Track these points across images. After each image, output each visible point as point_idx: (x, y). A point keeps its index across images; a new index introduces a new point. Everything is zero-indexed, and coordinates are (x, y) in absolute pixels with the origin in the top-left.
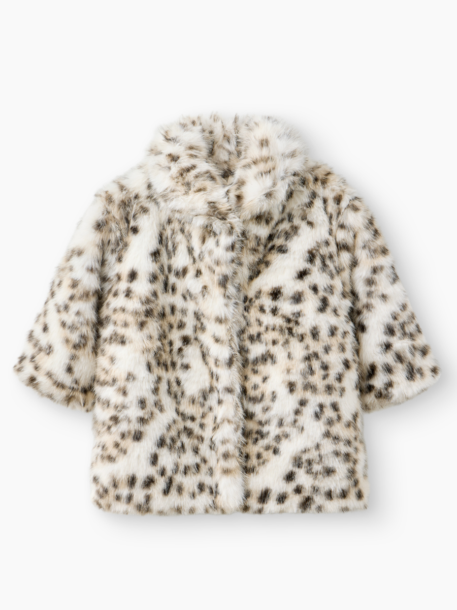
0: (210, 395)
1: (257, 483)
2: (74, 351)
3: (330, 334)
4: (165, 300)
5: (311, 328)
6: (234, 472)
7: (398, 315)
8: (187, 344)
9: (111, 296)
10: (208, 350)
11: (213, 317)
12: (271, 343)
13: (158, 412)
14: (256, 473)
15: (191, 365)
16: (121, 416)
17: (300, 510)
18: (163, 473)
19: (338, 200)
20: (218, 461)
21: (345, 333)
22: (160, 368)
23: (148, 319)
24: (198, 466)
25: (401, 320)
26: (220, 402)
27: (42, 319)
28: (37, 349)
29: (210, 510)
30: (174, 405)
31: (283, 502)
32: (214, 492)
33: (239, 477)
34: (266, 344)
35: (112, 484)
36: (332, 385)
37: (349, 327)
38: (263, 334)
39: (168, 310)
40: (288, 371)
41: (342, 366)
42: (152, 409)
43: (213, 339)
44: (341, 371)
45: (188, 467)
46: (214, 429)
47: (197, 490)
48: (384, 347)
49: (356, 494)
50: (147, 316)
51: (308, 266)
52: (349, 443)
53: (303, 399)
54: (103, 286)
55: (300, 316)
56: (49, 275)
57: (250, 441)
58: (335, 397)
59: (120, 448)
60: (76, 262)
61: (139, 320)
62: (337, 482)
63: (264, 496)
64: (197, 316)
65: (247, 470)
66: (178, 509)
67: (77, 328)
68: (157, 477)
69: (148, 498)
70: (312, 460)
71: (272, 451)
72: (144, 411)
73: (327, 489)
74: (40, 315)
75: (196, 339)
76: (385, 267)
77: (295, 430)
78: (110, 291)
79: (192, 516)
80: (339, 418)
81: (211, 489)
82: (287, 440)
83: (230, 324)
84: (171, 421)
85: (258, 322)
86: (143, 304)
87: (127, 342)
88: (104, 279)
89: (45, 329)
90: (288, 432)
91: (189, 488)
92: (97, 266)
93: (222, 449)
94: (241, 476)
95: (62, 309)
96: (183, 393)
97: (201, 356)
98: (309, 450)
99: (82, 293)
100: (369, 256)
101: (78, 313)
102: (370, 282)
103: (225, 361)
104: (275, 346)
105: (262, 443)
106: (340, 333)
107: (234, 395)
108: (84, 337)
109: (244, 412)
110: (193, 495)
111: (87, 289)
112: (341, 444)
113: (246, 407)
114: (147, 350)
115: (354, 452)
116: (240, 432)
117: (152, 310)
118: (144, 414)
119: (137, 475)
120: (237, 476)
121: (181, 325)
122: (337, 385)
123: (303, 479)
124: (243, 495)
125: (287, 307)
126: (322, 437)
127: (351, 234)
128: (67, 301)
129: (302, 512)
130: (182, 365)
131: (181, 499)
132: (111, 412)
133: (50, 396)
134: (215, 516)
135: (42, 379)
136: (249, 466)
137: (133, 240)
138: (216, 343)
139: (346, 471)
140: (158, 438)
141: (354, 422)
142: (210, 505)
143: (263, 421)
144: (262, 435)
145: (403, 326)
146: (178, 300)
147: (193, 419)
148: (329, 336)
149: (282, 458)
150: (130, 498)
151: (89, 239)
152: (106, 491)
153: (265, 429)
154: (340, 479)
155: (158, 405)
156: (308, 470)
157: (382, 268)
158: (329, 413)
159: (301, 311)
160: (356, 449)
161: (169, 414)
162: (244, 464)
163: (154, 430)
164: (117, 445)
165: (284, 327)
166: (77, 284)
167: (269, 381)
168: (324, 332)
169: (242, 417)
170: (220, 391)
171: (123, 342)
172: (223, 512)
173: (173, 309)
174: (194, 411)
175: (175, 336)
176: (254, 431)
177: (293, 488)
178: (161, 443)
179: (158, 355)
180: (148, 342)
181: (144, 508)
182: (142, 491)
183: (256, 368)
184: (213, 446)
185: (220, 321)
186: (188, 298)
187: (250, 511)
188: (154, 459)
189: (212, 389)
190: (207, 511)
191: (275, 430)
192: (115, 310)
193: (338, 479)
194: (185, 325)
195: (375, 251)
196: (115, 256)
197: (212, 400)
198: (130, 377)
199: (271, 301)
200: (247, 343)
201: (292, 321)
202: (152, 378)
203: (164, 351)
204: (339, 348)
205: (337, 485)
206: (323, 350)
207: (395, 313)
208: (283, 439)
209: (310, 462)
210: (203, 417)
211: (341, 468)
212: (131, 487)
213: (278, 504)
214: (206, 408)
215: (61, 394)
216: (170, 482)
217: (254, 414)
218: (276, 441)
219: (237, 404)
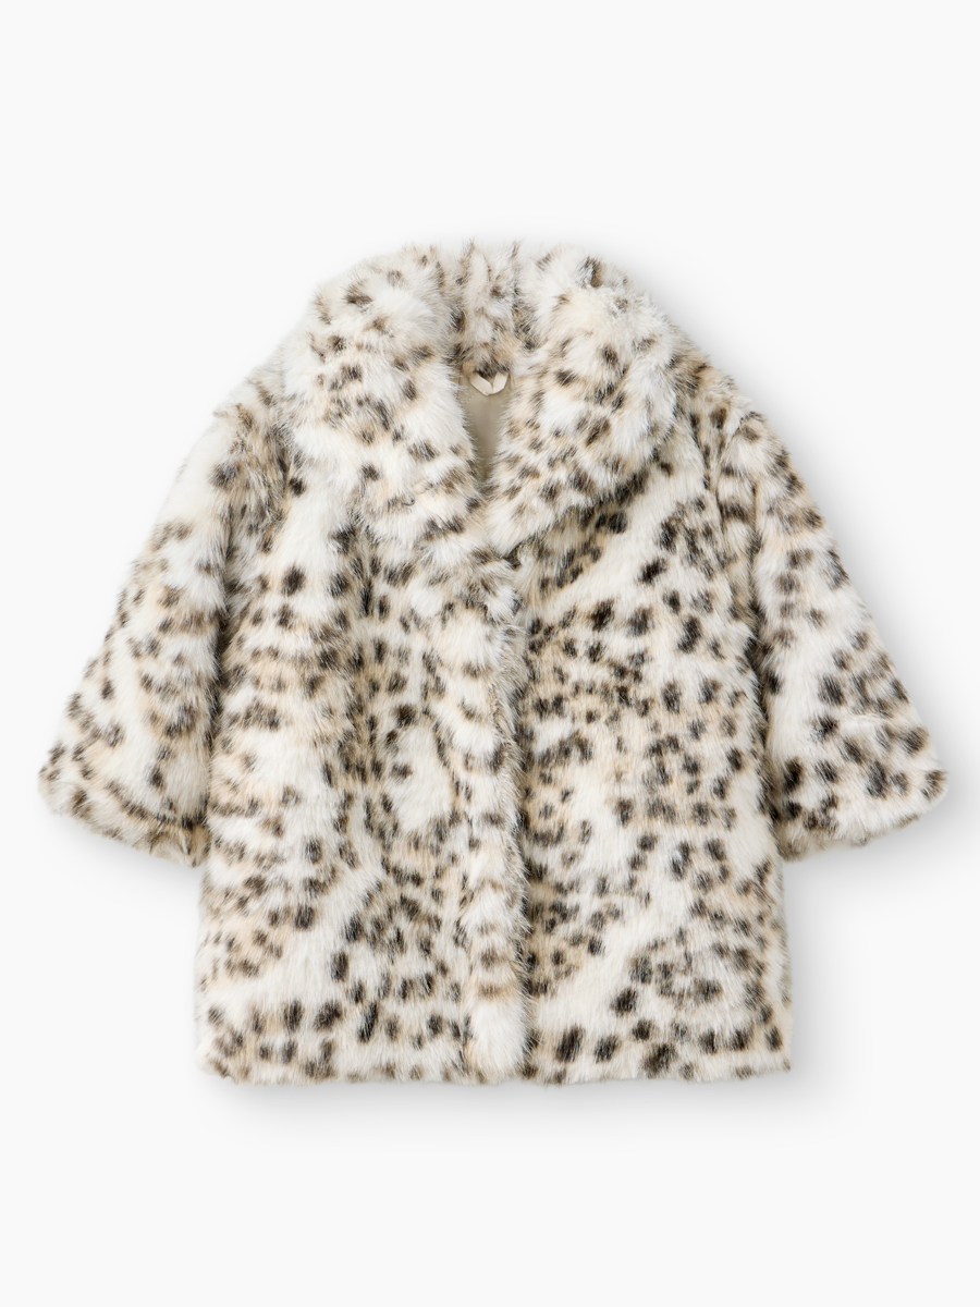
0: (451, 831)
1: (555, 1015)
2: (168, 740)
3: (703, 697)
4: (365, 631)
5: (664, 686)
6: (505, 993)
7: (849, 657)
8: (407, 723)
9: (247, 622)
10: (451, 736)
11: (459, 664)
12: (584, 718)
13: (346, 867)
14: (552, 994)
15: (413, 768)
16: (270, 877)
17: (645, 1073)
18: (358, 995)
19: (719, 418)
20: (471, 968)
21: (737, 695)
22: (350, 777)
23: (326, 672)
24: (430, 981)
25: (856, 670)
26: (473, 844)
27: (99, 671)
28: (88, 733)
29: (455, 1074)
30: (378, 853)
31: (609, 1057)
32: (462, 1034)
33: (514, 1002)
34: (573, 719)
35: (252, 1023)
36: (707, 804)
37: (747, 682)
38: (567, 699)
39: (370, 652)
40: (619, 776)
41: (726, 764)
42: (334, 862)
43: (461, 712)
44: (723, 774)
45: (411, 982)
46: (463, 901)
47: (426, 1031)
48: (820, 727)
49: (768, 1038)
50: (323, 666)
51: (662, 553)
52: (744, 927)
53: (648, 835)
54: (230, 602)
55: (643, 660)
56: (114, 577)
57: (539, 928)
58: (714, 830)
59: (267, 944)
60: (174, 551)
61: (307, 676)
62: (726, 1015)
63: (569, 1046)
64: (429, 664)
65: (533, 988)
66: (388, 1069)
67: (175, 692)
68: (346, 1004)
69: (328, 1049)
70: (672, 966)
71: (586, 946)
72: (317, 866)
73: (704, 1030)
74: (93, 664)
75: (426, 712)
76: (815, 553)
77: (632, 900)
78: (244, 612)
79: (415, 1084)
80: (725, 873)
81: (456, 1028)
82: (618, 922)
83: (493, 678)
84: (373, 887)
85: (557, 675)
86: (316, 640)
87: (282, 723)
88: (231, 587)
89: (107, 691)
90: (619, 907)
91: (411, 1027)
92: (220, 560)
93: (480, 944)
94: (519, 1000)
95: (143, 650)
96: (396, 827)
97: (436, 750)
98: (663, 944)
99: (188, 617)
100: (781, 530)
101: (179, 660)
102: (787, 584)
103: (486, 759)
104: (592, 724)
105: (565, 930)
106: (726, 696)
107: (503, 829)
108: (189, 711)
109: (526, 866)
110: (419, 1042)
111: (199, 607)
112: (729, 929)
113: (527, 854)
114: (322, 740)
115: (758, 948)
116: (517, 909)
117: (334, 653)
118: (317, 871)
119: (303, 1002)
120: (510, 1000)
121: (397, 684)
122: (716, 804)
123: (653, 1007)
124: (523, 1040)
125: (619, 643)
126: (688, 915)
127: (747, 487)
128: (155, 634)
129: (649, 1076)
130: (395, 768)
131: (394, 1050)
132: (249, 870)
133: (114, 834)
134: (465, 1085)
135: (98, 797)
136: (535, 980)
137: (296, 507)
138: (467, 721)
139: (742, 990)
140: (348, 922)
141: (758, 883)
142: (453, 1062)
143: (565, 884)
144: (563, 913)
145: (861, 685)
146: (390, 631)
147: (417, 880)
148: (700, 703)
149: (608, 960)
150: (289, 1052)
151: (202, 505)
152: (239, 1041)
153: (570, 901)
154: (732, 1008)
155: (345, 851)
156: (662, 988)
157: (808, 555)
158: (702, 863)
159: (646, 651)
160: (762, 941)
161: (369, 871)
162: (526, 976)
163: (338, 906)
164: (261, 939)
165: (611, 687)
166: (178, 599)
167: (573, 798)
168: (690, 695)
169: (522, 876)
170: (474, 822)
171: (274, 724)
172: (481, 1078)
173: (380, 650)
174: (420, 863)
175: (383, 708)
176: (547, 906)
177: (631, 1027)
178: (354, 931)
179: (347, 749)
180: (325, 721)
181: (321, 1069)
182: (315, 1035)
183: (547, 771)
184: (460, 938)
185: (472, 672)
186: (412, 625)
187: (539, 1077)
188: (341, 967)
189: (455, 818)
190: (447, 1077)
191: (591, 903)
192: (256, 654)
193: (727, 1007)
194: (404, 683)
195: (792, 519)
196: (257, 539)
197: (457, 840)
198: (290, 797)
199: (591, 632)
200: (532, 720)
201: (629, 671)
202: (335, 796)
203: (359, 740)
204: (721, 727)
205: (725, 1021)
206: (689, 732)
207: (841, 653)
208: (609, 920)
209: (666, 971)
210: (438, 875)
211: (733, 983)
212: (292, 1028)
213: (597, 1061)
214: (444, 858)
215: (139, 829)
216: (374, 1014)
217: (546, 869)
218: (595, 926)
219: (510, 848)
